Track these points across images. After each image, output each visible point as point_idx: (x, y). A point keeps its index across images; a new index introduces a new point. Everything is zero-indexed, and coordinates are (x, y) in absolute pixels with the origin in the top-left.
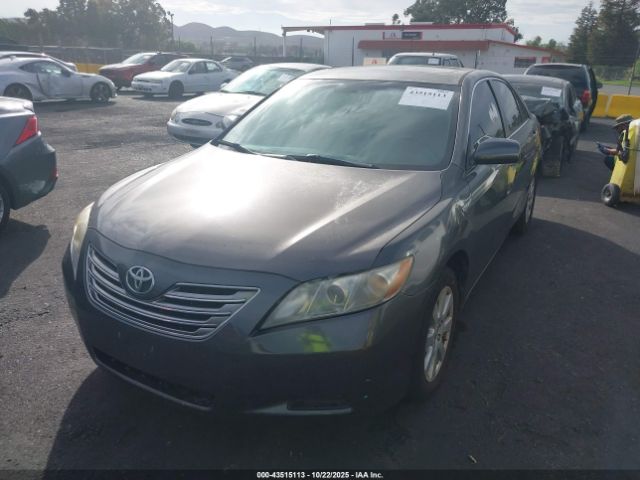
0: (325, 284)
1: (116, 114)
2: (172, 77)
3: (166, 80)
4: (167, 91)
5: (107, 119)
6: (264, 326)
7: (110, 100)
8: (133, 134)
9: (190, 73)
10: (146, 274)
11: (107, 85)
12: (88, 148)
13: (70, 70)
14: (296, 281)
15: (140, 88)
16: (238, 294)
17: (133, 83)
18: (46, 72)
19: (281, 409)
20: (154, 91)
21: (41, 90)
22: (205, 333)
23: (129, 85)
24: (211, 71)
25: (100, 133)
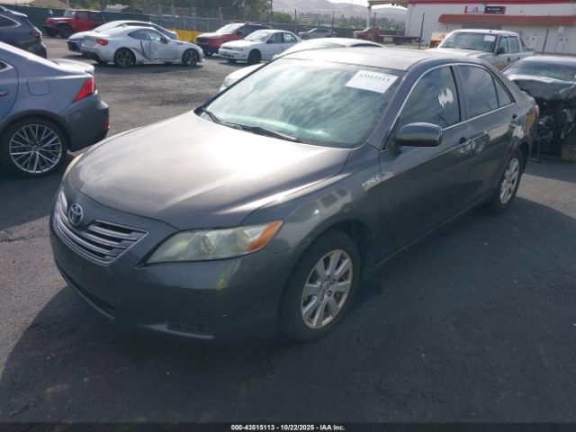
0: (199, 234)
1: (197, 77)
2: (252, 46)
3: (246, 48)
4: (246, 58)
5: (188, 80)
6: (149, 261)
7: (198, 64)
8: (202, 95)
9: (268, 42)
10: (79, 211)
11: (196, 52)
12: (161, 105)
13: (168, 38)
14: (176, 228)
15: (225, 54)
16: (133, 233)
17: (220, 50)
18: (149, 39)
19: (162, 327)
20: (235, 58)
21: (143, 54)
22: (109, 260)
23: (217, 52)
24: (288, 42)
25: (177, 92)
